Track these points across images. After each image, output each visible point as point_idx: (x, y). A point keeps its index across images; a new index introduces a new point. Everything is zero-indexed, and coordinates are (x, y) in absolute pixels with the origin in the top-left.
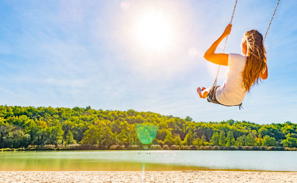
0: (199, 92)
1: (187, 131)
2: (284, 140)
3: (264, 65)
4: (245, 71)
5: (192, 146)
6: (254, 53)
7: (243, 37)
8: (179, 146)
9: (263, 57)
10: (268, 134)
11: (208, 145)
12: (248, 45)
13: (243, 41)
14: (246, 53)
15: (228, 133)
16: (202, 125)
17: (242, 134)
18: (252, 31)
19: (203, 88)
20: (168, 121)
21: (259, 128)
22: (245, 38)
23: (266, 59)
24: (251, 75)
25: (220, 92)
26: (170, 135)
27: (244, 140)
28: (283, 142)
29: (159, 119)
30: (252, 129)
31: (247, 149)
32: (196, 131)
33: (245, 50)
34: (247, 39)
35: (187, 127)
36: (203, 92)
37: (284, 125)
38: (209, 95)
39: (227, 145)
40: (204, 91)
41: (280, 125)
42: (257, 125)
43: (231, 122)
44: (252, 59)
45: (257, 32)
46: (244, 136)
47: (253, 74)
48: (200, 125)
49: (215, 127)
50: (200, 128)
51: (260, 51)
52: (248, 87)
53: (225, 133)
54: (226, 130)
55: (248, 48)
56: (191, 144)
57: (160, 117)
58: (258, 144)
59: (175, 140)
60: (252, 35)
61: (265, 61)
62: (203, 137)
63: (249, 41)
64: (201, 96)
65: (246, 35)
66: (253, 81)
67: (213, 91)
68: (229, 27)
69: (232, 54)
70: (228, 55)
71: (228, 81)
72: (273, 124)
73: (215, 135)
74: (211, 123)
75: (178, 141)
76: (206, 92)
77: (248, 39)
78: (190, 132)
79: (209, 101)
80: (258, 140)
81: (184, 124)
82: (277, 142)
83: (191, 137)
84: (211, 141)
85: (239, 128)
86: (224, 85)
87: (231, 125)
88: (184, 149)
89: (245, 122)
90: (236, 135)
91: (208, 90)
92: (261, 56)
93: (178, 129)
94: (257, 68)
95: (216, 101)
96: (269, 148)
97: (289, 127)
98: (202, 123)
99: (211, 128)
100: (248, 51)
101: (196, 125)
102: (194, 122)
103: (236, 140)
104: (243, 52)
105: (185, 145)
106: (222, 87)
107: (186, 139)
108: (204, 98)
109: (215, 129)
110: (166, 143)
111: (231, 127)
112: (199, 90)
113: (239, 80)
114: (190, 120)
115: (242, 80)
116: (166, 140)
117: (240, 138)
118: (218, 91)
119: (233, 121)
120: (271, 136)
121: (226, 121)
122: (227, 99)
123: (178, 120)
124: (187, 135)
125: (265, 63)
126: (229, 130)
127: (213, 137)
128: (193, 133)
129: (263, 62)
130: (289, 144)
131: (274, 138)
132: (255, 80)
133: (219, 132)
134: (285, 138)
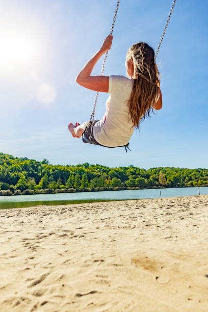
0: (71, 129)
1: (43, 174)
2: (127, 181)
3: (156, 90)
4: (132, 100)
5: (47, 189)
6: (144, 74)
7: (128, 53)
8: (33, 190)
9: (155, 79)
10: (116, 176)
11: (63, 188)
12: (135, 63)
13: (128, 58)
14: (132, 75)
15: (83, 176)
16: (58, 168)
17: (95, 176)
18: (140, 44)
19: (76, 124)
20: (22, 163)
21: (110, 170)
22: (130, 54)
23: (159, 82)
24: (140, 104)
25: (99, 129)
26: (23, 179)
27: (96, 182)
28: (127, 182)
29: (12, 161)
30: (104, 171)
31: (98, 190)
32: (53, 174)
33: (131, 71)
34: (133, 56)
35: (43, 171)
36: (76, 130)
37: (128, 168)
38: (84, 133)
39: (81, 187)
40: (78, 127)
41: (125, 168)
42: (108, 168)
43: (87, 165)
44: (140, 83)
45: (146, 45)
46: (97, 178)
47: (143, 103)
48: (57, 167)
49: (71, 170)
50: (56, 171)
51: (151, 72)
52: (136, 121)
53: (80, 176)
54: (81, 173)
55: (135, 67)
56: (47, 188)
57: (13, 159)
58: (107, 185)
59: (29, 184)
60: (139, 49)
61: (158, 84)
62: (59, 180)
63: (136, 59)
64: (74, 136)
65: (132, 50)
66: (142, 112)
67: (90, 127)
68: (109, 39)
69: (113, 76)
70: (108, 77)
71: (110, 113)
72: (121, 168)
73: (71, 178)
74: (68, 166)
75: (32, 185)
76: (80, 130)
77: (135, 55)
78: (46, 175)
79: (84, 141)
80: (108, 182)
81: (40, 167)
82: (122, 183)
83: (47, 180)
84: (66, 184)
85: (93, 171)
86: (104, 118)
87: (86, 168)
88: (39, 194)
89: (98, 165)
90: (90, 177)
91: (83, 126)
92: (152, 77)
93: (33, 172)
94: (148, 95)
95: (94, 142)
96: (116, 188)
97: (131, 170)
98: (59, 166)
99: (67, 171)
100: (135, 71)
101: (53, 168)
102: (51, 165)
103: (89, 182)
104: (129, 73)
105: (40, 189)
106: (102, 121)
107: (41, 183)
108: (78, 137)
109: (71, 172)
110: (18, 188)
111: (86, 170)
112: (71, 127)
113: (125, 111)
114: (47, 163)
115: (129, 111)
116: (18, 185)
117: (93, 180)
118: (96, 127)
119: (89, 164)
120: (118, 178)
121: (81, 164)
122: (108, 138)
123: (34, 162)
124: (42, 179)
125: (159, 88)
126: (84, 172)
127: (69, 180)
128: (49, 177)
129: (156, 86)
130: (130, 184)
131: (120, 180)
132: (145, 111)
133: (75, 175)
134: (128, 179)
